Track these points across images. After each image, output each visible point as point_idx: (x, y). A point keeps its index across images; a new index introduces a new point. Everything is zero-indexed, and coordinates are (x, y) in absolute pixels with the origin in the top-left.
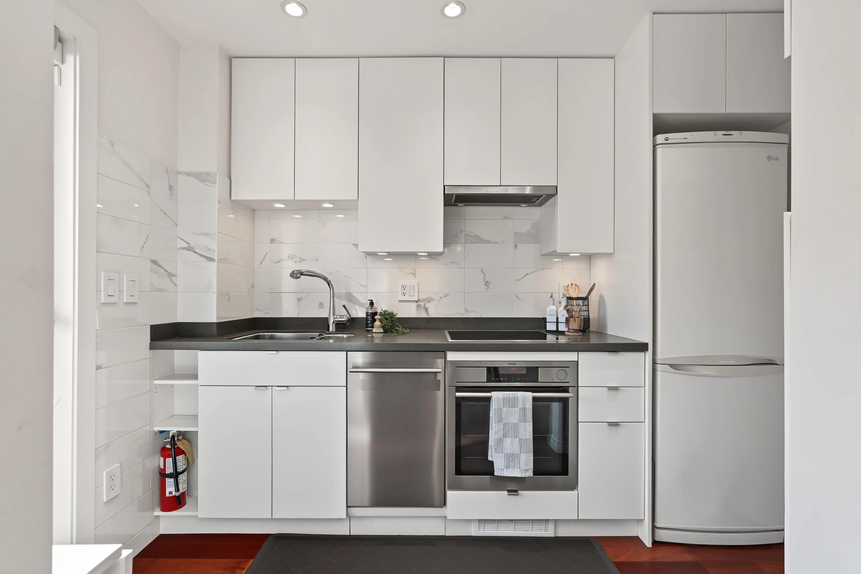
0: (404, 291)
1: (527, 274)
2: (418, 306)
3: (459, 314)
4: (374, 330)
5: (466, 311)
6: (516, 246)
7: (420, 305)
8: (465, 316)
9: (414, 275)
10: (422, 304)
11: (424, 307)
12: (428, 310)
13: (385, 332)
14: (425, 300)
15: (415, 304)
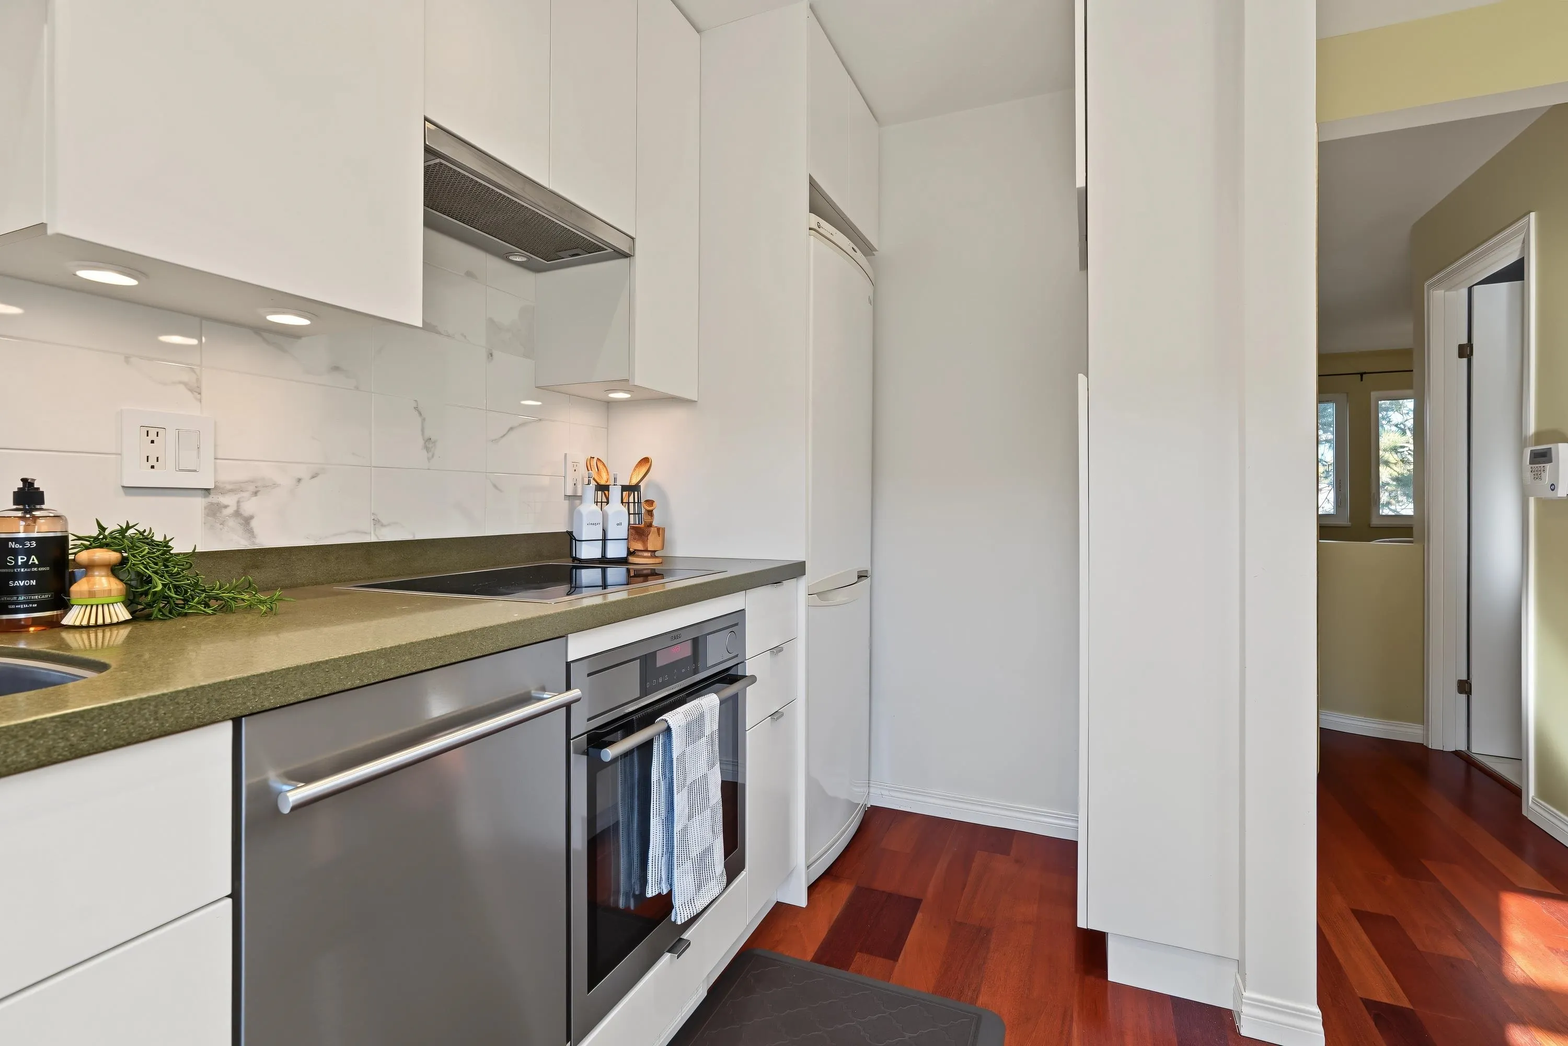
0: (153, 451)
1: (511, 429)
2: (214, 511)
3: (357, 532)
4: (70, 619)
5: (377, 522)
6: (491, 355)
7: (218, 504)
8: (373, 539)
9: (196, 390)
10: (229, 500)
11: (237, 514)
12: (254, 523)
13: (137, 617)
14: (237, 488)
15: (199, 503)
